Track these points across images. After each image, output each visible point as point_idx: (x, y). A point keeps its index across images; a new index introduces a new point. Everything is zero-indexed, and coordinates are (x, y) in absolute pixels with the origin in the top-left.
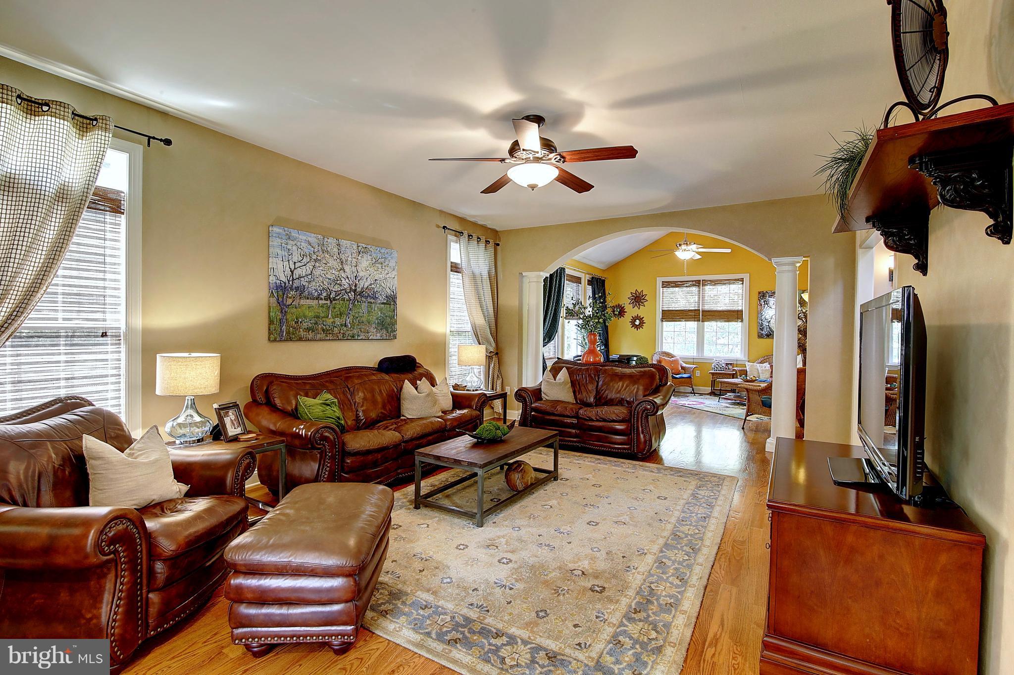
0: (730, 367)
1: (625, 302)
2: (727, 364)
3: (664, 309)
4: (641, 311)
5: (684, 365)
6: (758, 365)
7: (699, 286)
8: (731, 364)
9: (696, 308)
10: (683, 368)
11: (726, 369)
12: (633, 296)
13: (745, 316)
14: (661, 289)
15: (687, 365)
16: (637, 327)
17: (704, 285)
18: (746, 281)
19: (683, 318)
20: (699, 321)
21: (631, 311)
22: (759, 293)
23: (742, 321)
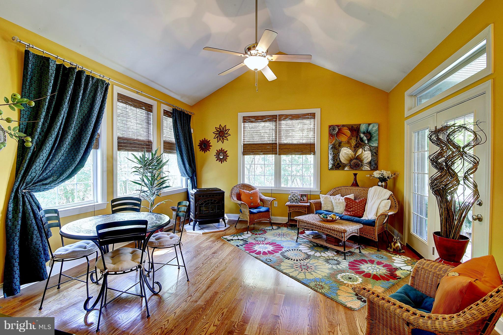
0: (305, 198)
1: (211, 137)
2: (302, 196)
3: (246, 143)
4: (225, 145)
5: (264, 197)
6: (332, 197)
7: (276, 121)
8: (305, 195)
9: (274, 142)
10: (261, 200)
11: (301, 200)
12: (218, 131)
13: (317, 148)
14: (242, 124)
15: (266, 198)
16: (221, 161)
17: (280, 120)
18: (318, 116)
19: (262, 152)
20: (276, 154)
21: (216, 146)
22: (330, 127)
23: (314, 154)
